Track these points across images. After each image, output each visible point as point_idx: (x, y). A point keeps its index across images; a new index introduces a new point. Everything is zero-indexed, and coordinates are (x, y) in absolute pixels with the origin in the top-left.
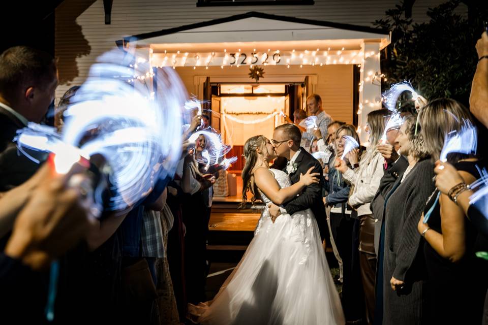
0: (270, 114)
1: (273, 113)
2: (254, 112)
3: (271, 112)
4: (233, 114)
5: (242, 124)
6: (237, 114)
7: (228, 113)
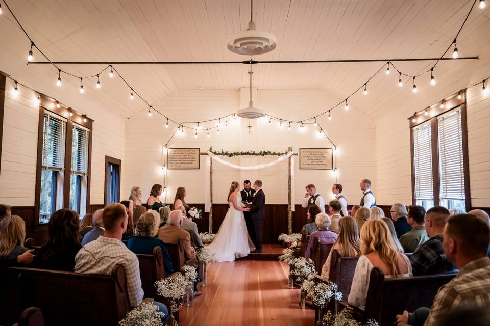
0: (283, 154)
1: (286, 153)
2: (257, 152)
3: (284, 152)
4: (223, 154)
5: (239, 170)
6: (231, 155)
7: (215, 153)
